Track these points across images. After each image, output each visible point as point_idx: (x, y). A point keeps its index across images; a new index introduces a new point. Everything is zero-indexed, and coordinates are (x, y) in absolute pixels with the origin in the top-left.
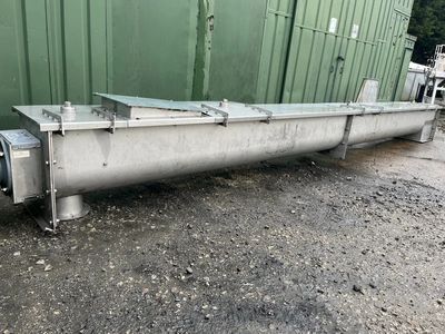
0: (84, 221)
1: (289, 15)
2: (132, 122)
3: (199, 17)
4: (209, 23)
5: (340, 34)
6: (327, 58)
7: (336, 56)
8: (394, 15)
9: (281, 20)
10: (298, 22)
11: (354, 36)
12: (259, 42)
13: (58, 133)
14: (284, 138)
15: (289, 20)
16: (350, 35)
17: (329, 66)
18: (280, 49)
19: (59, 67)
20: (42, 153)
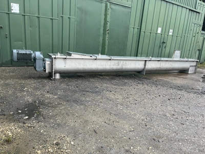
0: (60, 79)
1: (139, 28)
2: (71, 57)
3: (104, 30)
4: (107, 32)
5: (163, 33)
6: (158, 43)
7: (162, 41)
8: (193, 25)
9: (136, 30)
10: (143, 30)
11: (171, 34)
12: (126, 37)
13: (55, 58)
14: (118, 65)
15: (139, 30)
16: (168, 33)
17: (159, 45)
18: (136, 39)
19: (61, 46)
20: (52, 62)
